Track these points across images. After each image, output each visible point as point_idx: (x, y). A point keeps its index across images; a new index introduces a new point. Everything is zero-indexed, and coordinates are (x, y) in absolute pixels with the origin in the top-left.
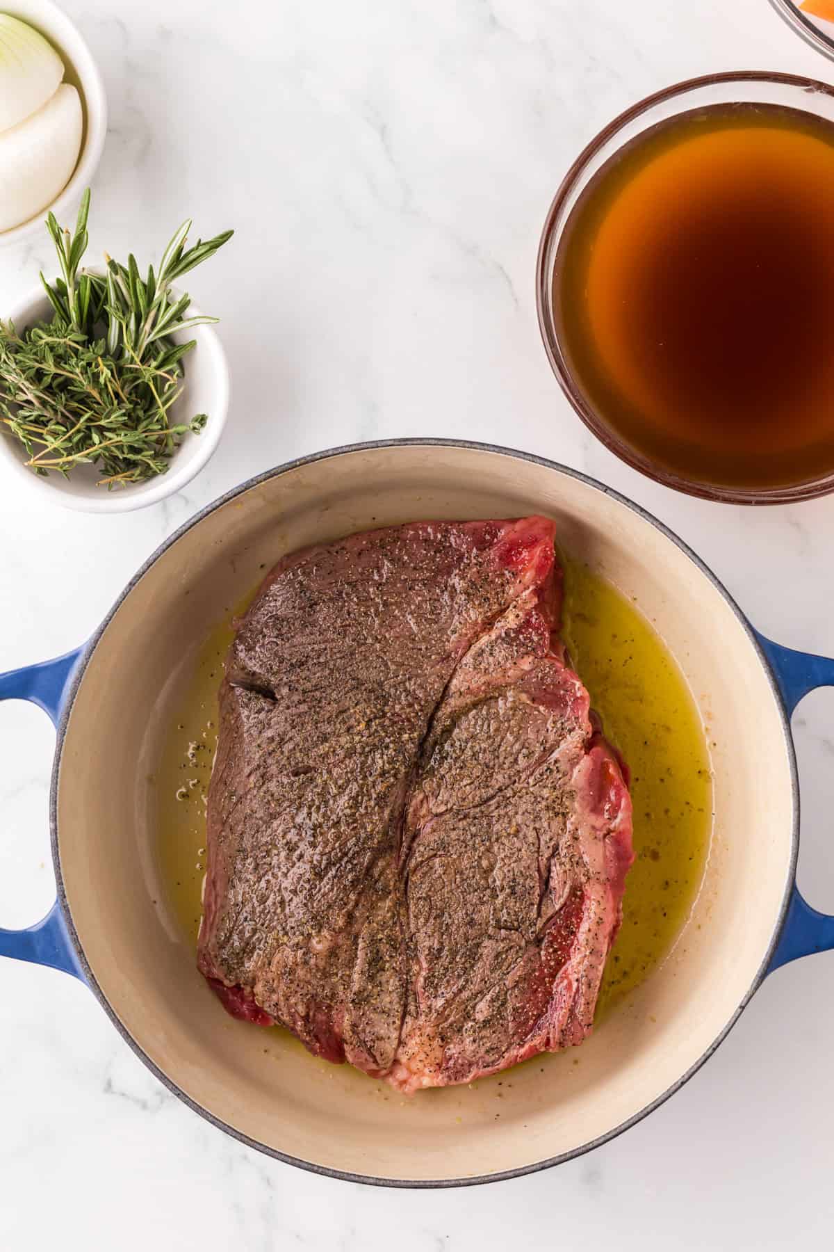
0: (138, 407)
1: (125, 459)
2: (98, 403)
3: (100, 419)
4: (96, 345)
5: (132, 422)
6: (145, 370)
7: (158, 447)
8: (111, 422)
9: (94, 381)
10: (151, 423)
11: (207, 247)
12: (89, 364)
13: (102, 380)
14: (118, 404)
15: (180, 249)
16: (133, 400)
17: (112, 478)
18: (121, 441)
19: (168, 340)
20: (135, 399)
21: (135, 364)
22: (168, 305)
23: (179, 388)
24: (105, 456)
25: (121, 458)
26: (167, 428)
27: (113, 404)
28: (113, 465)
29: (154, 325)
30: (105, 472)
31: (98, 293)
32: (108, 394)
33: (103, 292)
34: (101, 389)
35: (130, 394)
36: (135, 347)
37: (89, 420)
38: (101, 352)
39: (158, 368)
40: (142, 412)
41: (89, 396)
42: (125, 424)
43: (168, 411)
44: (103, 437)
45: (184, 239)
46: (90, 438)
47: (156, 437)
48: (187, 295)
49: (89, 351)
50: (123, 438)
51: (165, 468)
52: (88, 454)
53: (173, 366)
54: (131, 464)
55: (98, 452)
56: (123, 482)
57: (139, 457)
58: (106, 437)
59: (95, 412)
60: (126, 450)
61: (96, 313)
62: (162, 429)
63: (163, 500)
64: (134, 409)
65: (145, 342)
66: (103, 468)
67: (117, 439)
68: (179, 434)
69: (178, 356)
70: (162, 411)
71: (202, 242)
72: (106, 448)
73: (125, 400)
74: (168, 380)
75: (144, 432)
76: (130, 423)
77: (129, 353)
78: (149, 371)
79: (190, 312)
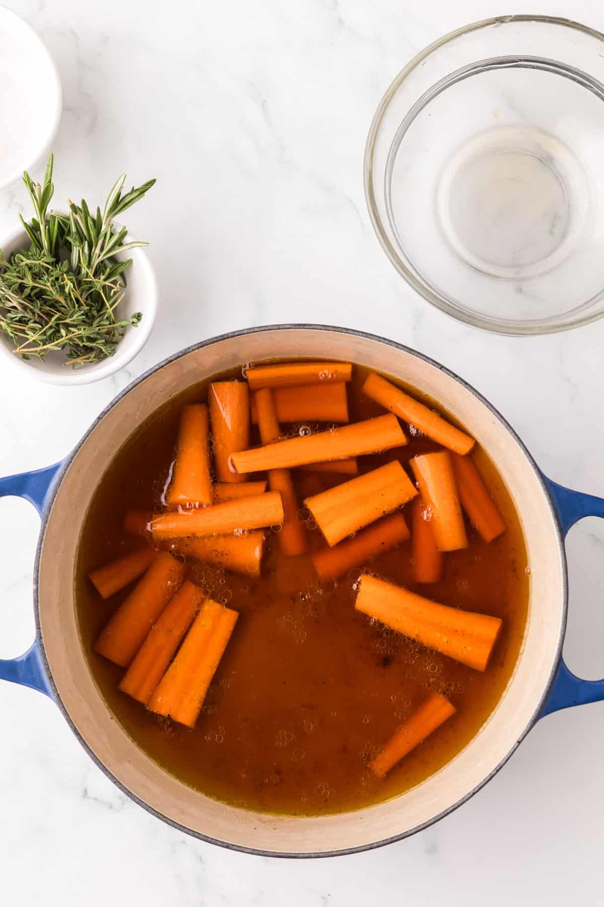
0: (93, 308)
1: (84, 345)
2: (64, 306)
3: (66, 318)
4: (62, 265)
5: (89, 320)
6: (96, 282)
7: (107, 336)
8: (74, 320)
9: (60, 291)
10: (102, 320)
11: (138, 193)
12: (57, 279)
13: (67, 290)
14: (79, 307)
15: (119, 195)
16: (88, 304)
17: (75, 360)
18: (81, 334)
19: (113, 259)
20: (90, 303)
21: (90, 277)
22: (112, 235)
23: (122, 294)
24: (70, 345)
25: (81, 345)
26: (114, 323)
27: (75, 308)
28: (76, 350)
29: (102, 249)
30: (71, 356)
31: (63, 229)
32: (71, 300)
33: (66, 227)
34: (66, 297)
35: (87, 299)
36: (89, 265)
37: (59, 319)
38: (65, 270)
39: (105, 280)
40: (96, 312)
41: (57, 302)
42: (84, 321)
43: (114, 311)
44: (68, 331)
45: (122, 187)
46: (59, 331)
47: (106, 330)
48: (125, 228)
49: (57, 269)
50: (83, 332)
51: (113, 352)
52: (58, 344)
53: (117, 277)
54: (88, 350)
55: (65, 342)
56: (82, 363)
57: (94, 344)
58: (70, 331)
59: (62, 313)
60: (85, 340)
61: (61, 242)
62: (110, 324)
63: (112, 374)
64: (90, 310)
65: (96, 262)
66: (69, 353)
67: (77, 332)
68: (122, 327)
69: (120, 270)
70: (110, 311)
71: (135, 189)
72: (70, 339)
73: (83, 303)
74: (113, 288)
75: (98, 326)
76: (87, 320)
77: (84, 270)
78: (99, 283)
79: (127, 239)
